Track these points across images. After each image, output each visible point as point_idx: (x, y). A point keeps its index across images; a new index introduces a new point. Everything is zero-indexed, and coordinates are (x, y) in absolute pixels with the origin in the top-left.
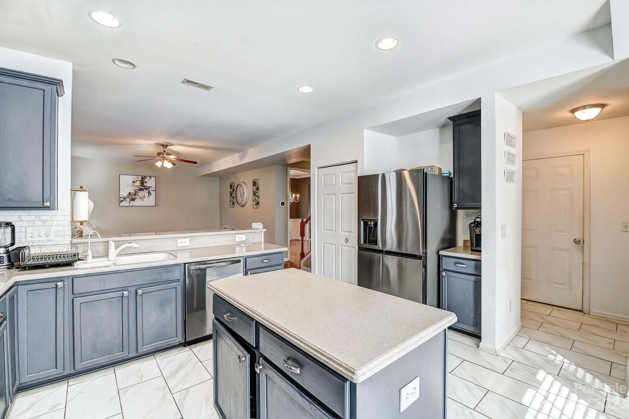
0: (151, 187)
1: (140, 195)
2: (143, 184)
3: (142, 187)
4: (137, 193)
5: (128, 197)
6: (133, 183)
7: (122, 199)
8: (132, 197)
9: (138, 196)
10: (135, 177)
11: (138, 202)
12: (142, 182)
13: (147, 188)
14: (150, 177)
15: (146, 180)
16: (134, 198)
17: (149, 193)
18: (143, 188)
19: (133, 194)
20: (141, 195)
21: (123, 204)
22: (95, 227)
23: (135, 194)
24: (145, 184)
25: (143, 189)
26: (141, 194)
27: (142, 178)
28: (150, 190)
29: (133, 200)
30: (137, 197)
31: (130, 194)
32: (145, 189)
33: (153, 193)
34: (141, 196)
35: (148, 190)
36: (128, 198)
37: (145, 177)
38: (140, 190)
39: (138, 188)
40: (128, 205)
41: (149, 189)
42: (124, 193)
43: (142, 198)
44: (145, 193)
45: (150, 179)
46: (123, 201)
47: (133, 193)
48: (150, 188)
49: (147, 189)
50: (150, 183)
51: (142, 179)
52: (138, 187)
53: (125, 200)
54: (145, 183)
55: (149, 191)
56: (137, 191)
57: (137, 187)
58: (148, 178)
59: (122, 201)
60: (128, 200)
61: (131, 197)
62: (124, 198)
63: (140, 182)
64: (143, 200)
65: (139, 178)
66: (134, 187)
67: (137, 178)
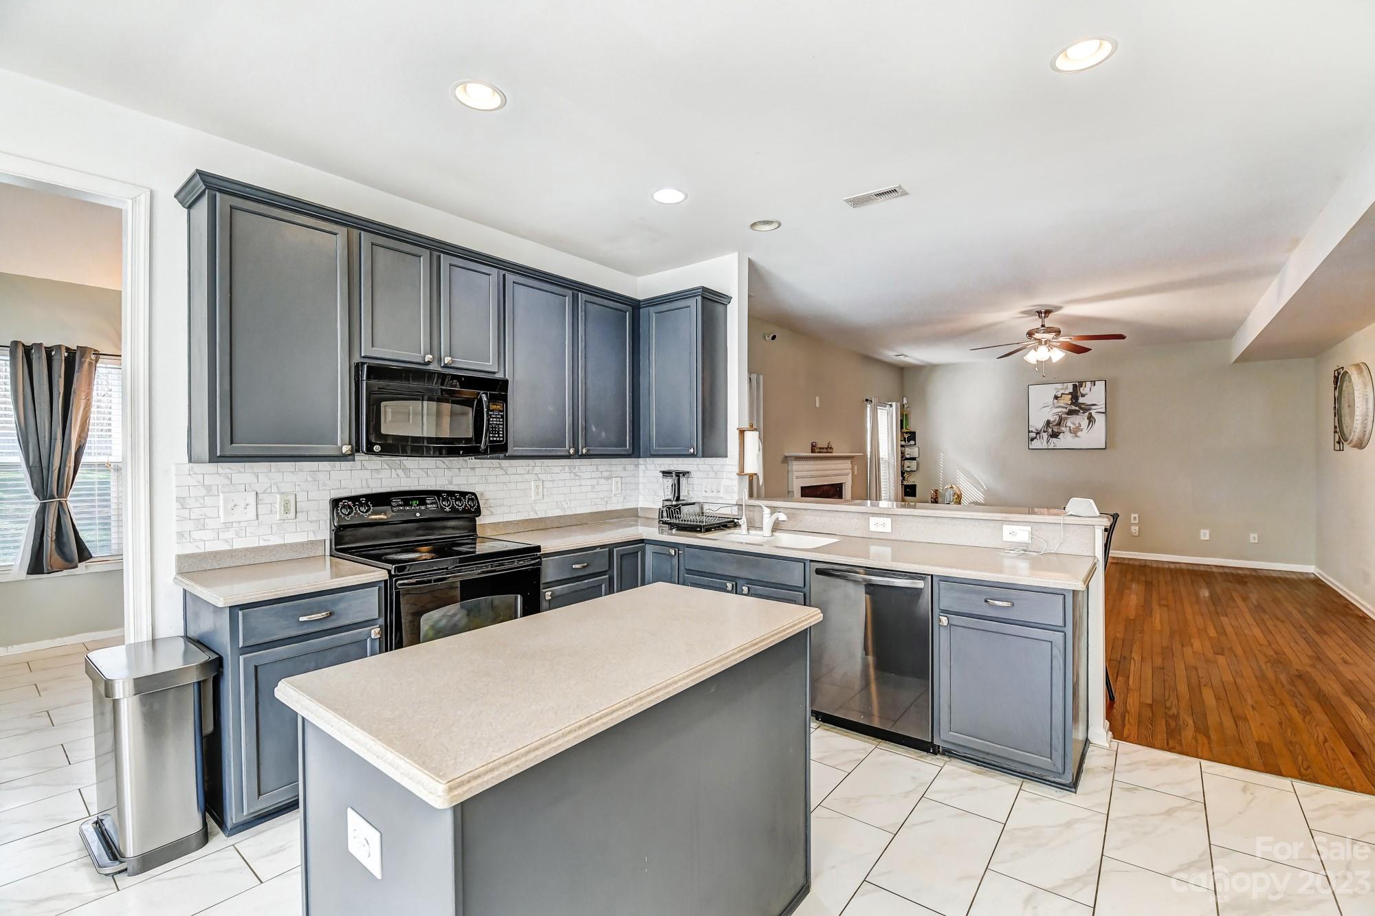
0: (1095, 405)
1: (1069, 424)
2: (1077, 400)
3: (1074, 408)
4: (1063, 421)
5: (1045, 429)
6: (1055, 401)
7: (1033, 435)
8: (1053, 430)
9: (1066, 427)
10: (1059, 386)
11: (1066, 440)
12: (1075, 396)
13: (1086, 409)
14: (1094, 383)
15: (1083, 390)
16: (1058, 432)
17: (1091, 419)
18: (1077, 408)
19: (1055, 424)
20: (1074, 424)
21: (1035, 444)
22: (985, 487)
23: (1059, 424)
24: (1081, 400)
25: (1076, 410)
26: (1072, 422)
27: (1075, 387)
28: (1093, 412)
29: (1055, 435)
30: (1063, 429)
31: (1048, 423)
32: (1082, 411)
33: (1100, 418)
34: (1072, 426)
35: (1087, 413)
36: (1044, 432)
37: (1081, 384)
38: (1071, 413)
39: (1067, 411)
40: (1045, 445)
41: (1089, 410)
42: (1037, 423)
43: (1075, 432)
44: (1082, 420)
45: (1093, 387)
46: (1036, 438)
47: (1055, 421)
48: (1093, 407)
49: (1085, 410)
50: (1094, 395)
51: (1073, 389)
52: (1066, 408)
53: (1038, 438)
54: (1080, 398)
55: (1090, 413)
56: (1063, 416)
57: (1064, 407)
58: (1088, 384)
59: (1032, 440)
60: (1045, 436)
61: (1050, 430)
62: (1038, 433)
63: (1070, 396)
64: (1076, 436)
65: (1067, 388)
66: (1057, 407)
67: (1063, 389)
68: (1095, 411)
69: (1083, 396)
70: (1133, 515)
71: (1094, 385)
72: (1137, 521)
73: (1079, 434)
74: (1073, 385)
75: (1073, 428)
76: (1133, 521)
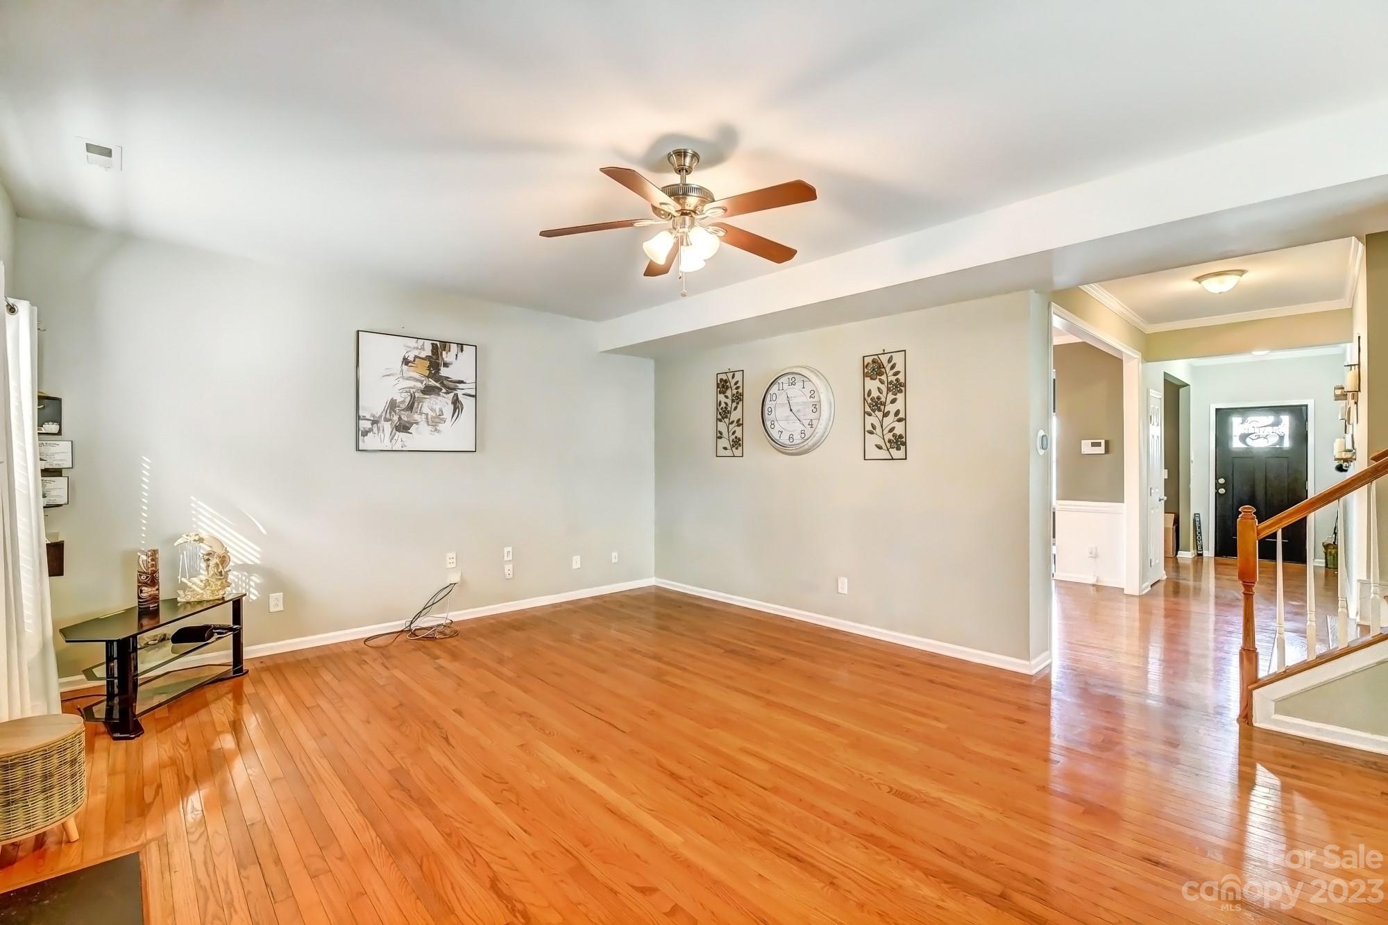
0: (462, 382)
1: (425, 409)
2: (438, 370)
3: (432, 383)
4: (416, 405)
5: (388, 416)
6: (405, 367)
7: (365, 425)
8: (400, 419)
9: (421, 413)
10: (412, 342)
11: (420, 436)
12: (435, 363)
13: (450, 386)
14: (461, 346)
15: (447, 357)
16: (408, 422)
17: (456, 402)
18: (437, 385)
19: (403, 406)
20: (432, 410)
21: (369, 442)
22: (264, 532)
23: (410, 407)
24: (444, 372)
25: (437, 387)
26: (430, 405)
27: (434, 347)
28: (460, 393)
29: (403, 427)
30: (417, 417)
31: (393, 405)
32: (444, 390)
33: (468, 403)
34: (431, 414)
35: (452, 395)
36: (386, 420)
37: (444, 344)
38: (428, 390)
39: (422, 386)
40: (387, 445)
41: (455, 389)
42: (374, 404)
43: (435, 422)
44: (442, 403)
45: (460, 354)
46: (371, 430)
47: (404, 402)
48: (460, 386)
49: (450, 390)
50: (458, 367)
51: (432, 351)
52: (422, 382)
53: (375, 429)
54: (442, 368)
55: (456, 395)
56: (417, 395)
57: (417, 380)
58: (454, 348)
59: (365, 433)
60: (387, 427)
61: (396, 418)
62: (375, 422)
63: (428, 363)
64: (436, 430)
65: (423, 348)
66: (407, 379)
67: (417, 348)
68: (464, 392)
69: (446, 365)
70: (506, 549)
71: (462, 350)
72: (510, 558)
73: (441, 427)
74: (432, 344)
75: (432, 417)
76: (506, 559)
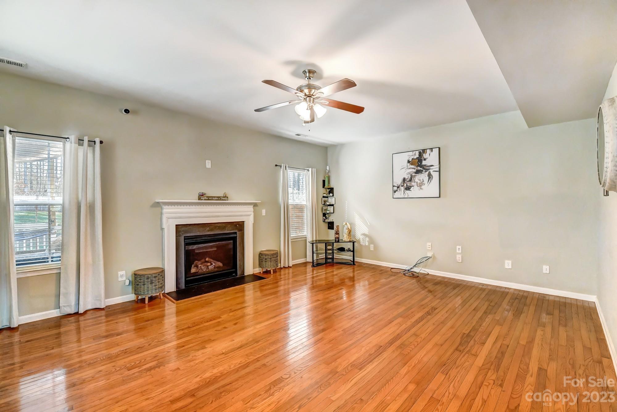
0: (432, 166)
1: (417, 180)
2: (421, 162)
3: (419, 168)
4: (413, 178)
5: (403, 185)
6: (409, 164)
7: (395, 188)
8: (407, 185)
9: (415, 182)
10: (411, 153)
11: (415, 192)
12: (420, 160)
14: (431, 149)
15: (425, 156)
16: (410, 186)
17: (430, 176)
18: (422, 169)
19: (408, 180)
20: (420, 180)
21: (397, 195)
22: (369, 224)
23: (411, 180)
24: (424, 163)
26: (419, 178)
27: (420, 153)
28: (431, 171)
29: (408, 188)
30: (413, 184)
31: (404, 180)
32: (424, 171)
33: (435, 175)
34: (419, 182)
35: (428, 172)
36: (402, 186)
37: (424, 151)
38: (418, 172)
39: (414, 171)
40: (402, 196)
41: (429, 170)
42: (398, 180)
43: (420, 185)
44: (424, 176)
45: (431, 153)
46: (397, 190)
47: (408, 178)
48: (431, 168)
49: (427, 170)
50: (431, 159)
51: (419, 155)
52: (415, 169)
53: (398, 190)
54: (423, 161)
55: (430, 172)
56: (413, 175)
57: (413, 168)
58: (428, 151)
59: (395, 192)
60: (402, 188)
61: (405, 185)
62: (398, 187)
63: (417, 161)
64: (421, 189)
65: (415, 155)
66: (409, 169)
67: (413, 155)
68: (433, 170)
69: (425, 160)
70: (458, 247)
71: (432, 151)
72: (460, 252)
73: (423, 187)
74: (419, 152)
75: (419, 183)
76: (458, 251)
